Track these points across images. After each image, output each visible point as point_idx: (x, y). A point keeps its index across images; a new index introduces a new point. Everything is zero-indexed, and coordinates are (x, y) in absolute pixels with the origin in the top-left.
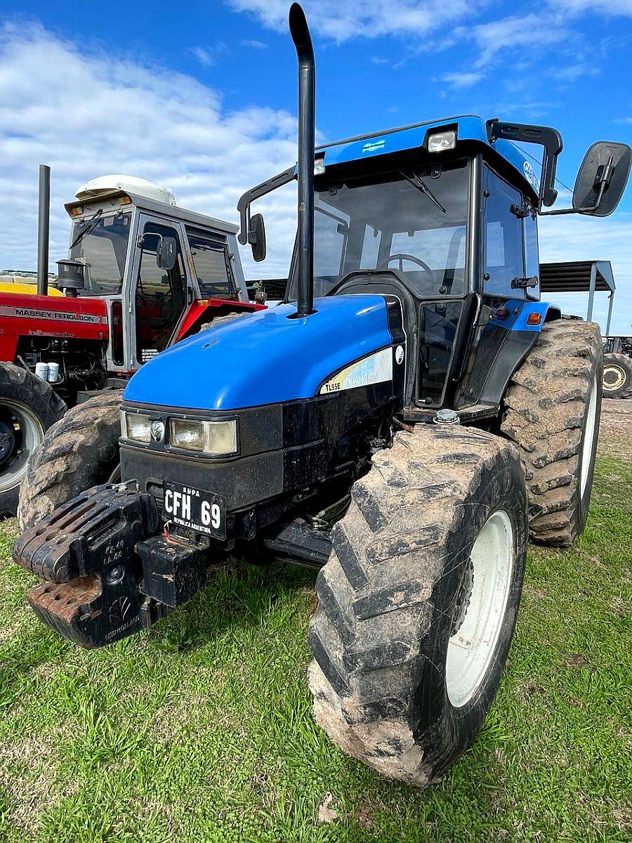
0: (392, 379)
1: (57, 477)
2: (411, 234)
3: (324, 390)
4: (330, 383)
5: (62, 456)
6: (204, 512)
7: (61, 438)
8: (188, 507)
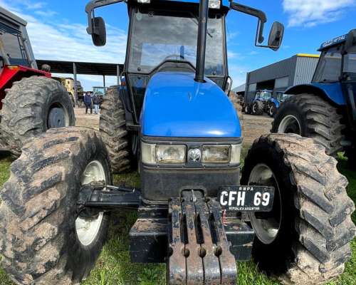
1: (55, 205)
5: (53, 186)
7: (43, 172)
8: (242, 198)
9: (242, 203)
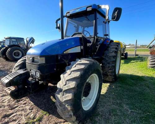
3: (65, 53)
4: (66, 51)
8: (34, 73)
9: (34, 75)
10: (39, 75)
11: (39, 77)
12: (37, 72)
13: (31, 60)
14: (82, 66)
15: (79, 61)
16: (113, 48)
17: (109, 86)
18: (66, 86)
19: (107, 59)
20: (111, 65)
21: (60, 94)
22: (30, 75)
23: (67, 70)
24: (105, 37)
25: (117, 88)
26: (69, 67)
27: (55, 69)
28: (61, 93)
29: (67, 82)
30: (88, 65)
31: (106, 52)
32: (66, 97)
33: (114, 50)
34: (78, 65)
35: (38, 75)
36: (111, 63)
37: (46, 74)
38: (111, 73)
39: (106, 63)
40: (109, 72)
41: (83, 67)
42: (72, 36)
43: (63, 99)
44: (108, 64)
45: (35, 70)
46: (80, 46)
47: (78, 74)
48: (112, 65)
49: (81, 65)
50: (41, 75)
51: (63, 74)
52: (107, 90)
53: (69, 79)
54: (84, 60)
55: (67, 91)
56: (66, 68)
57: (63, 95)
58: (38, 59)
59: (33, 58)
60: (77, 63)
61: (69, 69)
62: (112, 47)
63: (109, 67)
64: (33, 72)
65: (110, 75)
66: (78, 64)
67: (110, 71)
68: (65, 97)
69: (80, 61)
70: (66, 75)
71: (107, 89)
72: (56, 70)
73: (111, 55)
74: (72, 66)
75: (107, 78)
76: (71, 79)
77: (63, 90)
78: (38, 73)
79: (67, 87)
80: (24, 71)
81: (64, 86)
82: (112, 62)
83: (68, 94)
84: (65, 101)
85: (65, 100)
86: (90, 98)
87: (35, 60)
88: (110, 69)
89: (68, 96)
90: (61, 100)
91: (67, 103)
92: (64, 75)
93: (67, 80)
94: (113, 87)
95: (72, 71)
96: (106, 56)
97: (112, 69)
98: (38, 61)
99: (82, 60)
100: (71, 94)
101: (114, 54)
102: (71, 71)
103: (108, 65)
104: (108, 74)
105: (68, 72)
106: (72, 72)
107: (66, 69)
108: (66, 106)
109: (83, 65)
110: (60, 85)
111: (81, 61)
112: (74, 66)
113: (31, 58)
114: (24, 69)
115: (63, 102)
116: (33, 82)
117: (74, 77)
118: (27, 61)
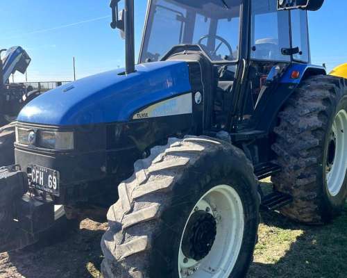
0: (191, 112)
2: (229, 20)
3: (135, 117)
4: (140, 113)
6: (49, 181)
8: (41, 178)
9: (41, 182)
10: (55, 183)
11: (55, 188)
12: (50, 176)
13: (32, 139)
14: (182, 158)
15: (174, 146)
16: (313, 99)
17: (298, 238)
18: (133, 213)
19: (290, 139)
20: (302, 162)
21: (115, 237)
22: (30, 183)
23: (139, 170)
24: (287, 58)
25: (325, 245)
26: (145, 160)
27: (104, 169)
28: (117, 234)
29: (136, 204)
30: (199, 157)
31: (288, 112)
32: (132, 245)
33: (319, 105)
34: (169, 156)
35: (53, 183)
36: (304, 154)
37: (77, 183)
38: (306, 191)
39: (286, 154)
40: (296, 187)
41: (183, 161)
42: (164, 59)
43: (121, 253)
44: (295, 156)
45: (45, 169)
46: (190, 94)
47: (166, 182)
48: (308, 160)
49: (179, 156)
50: (60, 185)
51: (126, 183)
52: (288, 252)
53: (141, 195)
54: (190, 141)
55: (134, 229)
56: (135, 164)
57: (123, 241)
58: (53, 135)
59: (38, 134)
60: (167, 150)
61: (145, 167)
62: (312, 93)
63: (297, 167)
64: (37, 176)
65: (303, 199)
66: (169, 153)
67: (301, 182)
68: (128, 247)
69: (177, 143)
70: (133, 184)
71: (288, 248)
72: (107, 170)
73: (303, 123)
74: (153, 159)
75: (294, 210)
76: (145, 195)
77: (123, 227)
78: (54, 177)
79: (136, 216)
80: (11, 171)
81: (127, 214)
82: (308, 150)
83: (136, 239)
84: (127, 257)
85: (127, 253)
86: (213, 268)
87: (45, 138)
88: (301, 177)
89: (136, 243)
90: (116, 257)
91: (133, 265)
92: (128, 185)
93: (137, 199)
94: (314, 241)
95: (151, 173)
96: (286, 129)
97: (309, 175)
98: (53, 141)
99: (183, 143)
100: (143, 237)
101: (315, 121)
102: (147, 173)
103: (293, 161)
104: (297, 193)
105: (141, 175)
106: (152, 176)
107: (136, 168)
108: (131, 272)
109: (184, 156)
110: (115, 213)
111: (180, 145)
112: (159, 158)
113: (32, 133)
114: (10, 167)
115: (121, 262)
116: (38, 204)
117: (154, 189)
118: (17, 142)
